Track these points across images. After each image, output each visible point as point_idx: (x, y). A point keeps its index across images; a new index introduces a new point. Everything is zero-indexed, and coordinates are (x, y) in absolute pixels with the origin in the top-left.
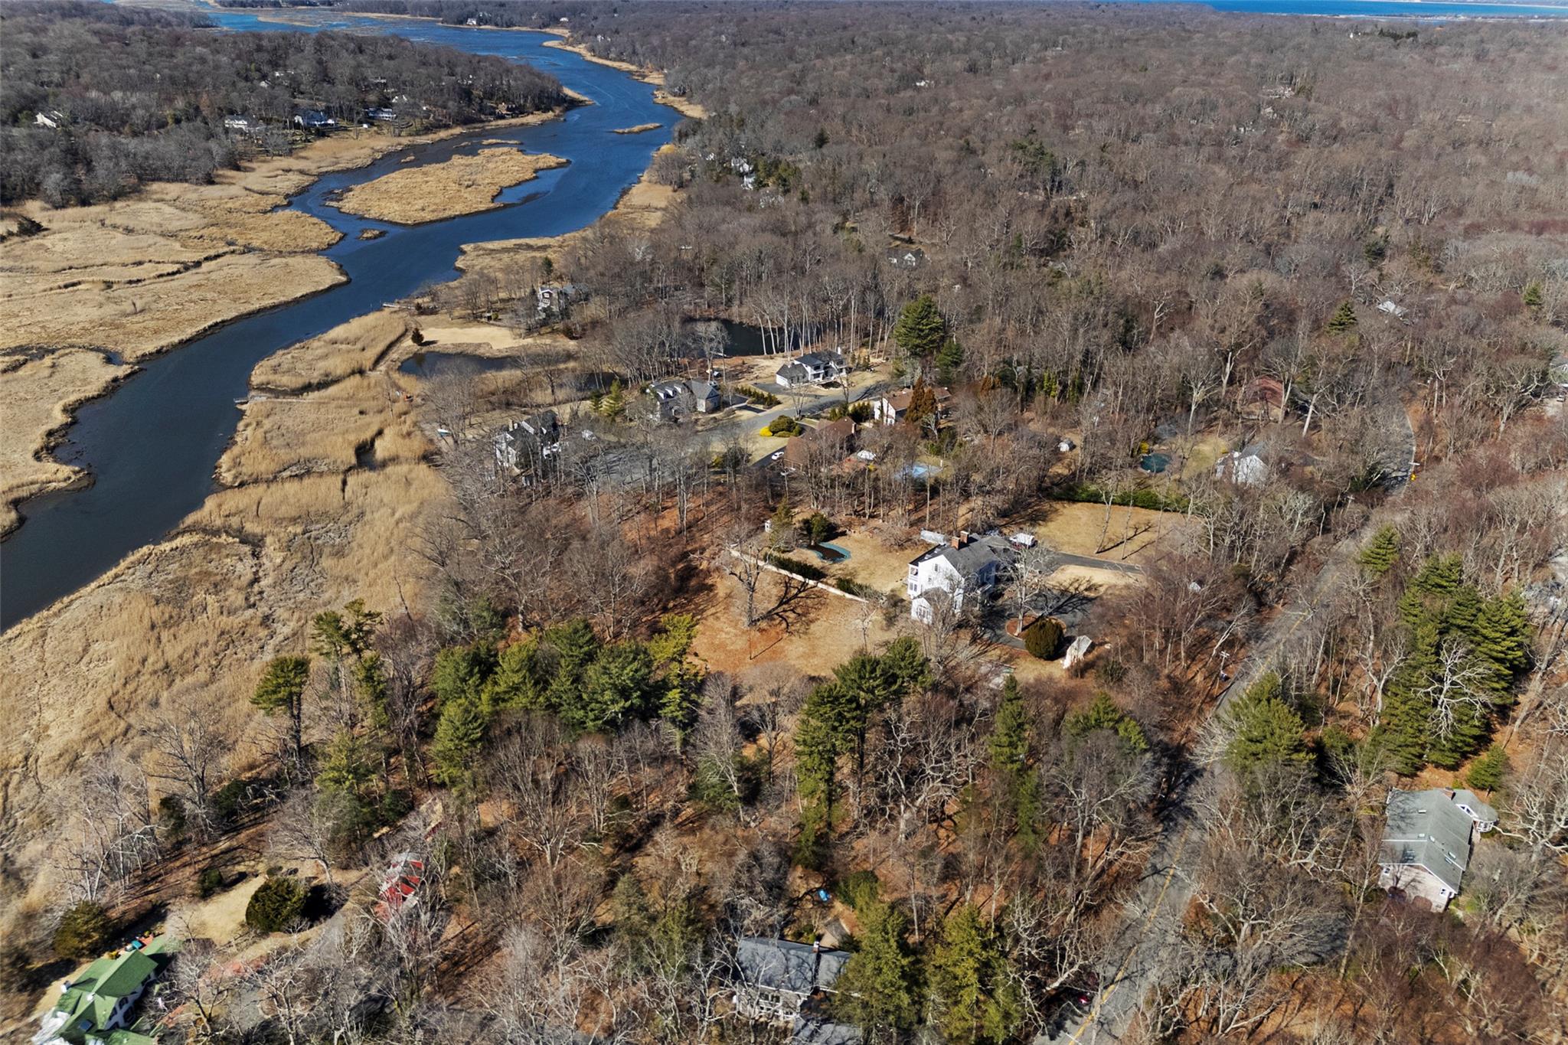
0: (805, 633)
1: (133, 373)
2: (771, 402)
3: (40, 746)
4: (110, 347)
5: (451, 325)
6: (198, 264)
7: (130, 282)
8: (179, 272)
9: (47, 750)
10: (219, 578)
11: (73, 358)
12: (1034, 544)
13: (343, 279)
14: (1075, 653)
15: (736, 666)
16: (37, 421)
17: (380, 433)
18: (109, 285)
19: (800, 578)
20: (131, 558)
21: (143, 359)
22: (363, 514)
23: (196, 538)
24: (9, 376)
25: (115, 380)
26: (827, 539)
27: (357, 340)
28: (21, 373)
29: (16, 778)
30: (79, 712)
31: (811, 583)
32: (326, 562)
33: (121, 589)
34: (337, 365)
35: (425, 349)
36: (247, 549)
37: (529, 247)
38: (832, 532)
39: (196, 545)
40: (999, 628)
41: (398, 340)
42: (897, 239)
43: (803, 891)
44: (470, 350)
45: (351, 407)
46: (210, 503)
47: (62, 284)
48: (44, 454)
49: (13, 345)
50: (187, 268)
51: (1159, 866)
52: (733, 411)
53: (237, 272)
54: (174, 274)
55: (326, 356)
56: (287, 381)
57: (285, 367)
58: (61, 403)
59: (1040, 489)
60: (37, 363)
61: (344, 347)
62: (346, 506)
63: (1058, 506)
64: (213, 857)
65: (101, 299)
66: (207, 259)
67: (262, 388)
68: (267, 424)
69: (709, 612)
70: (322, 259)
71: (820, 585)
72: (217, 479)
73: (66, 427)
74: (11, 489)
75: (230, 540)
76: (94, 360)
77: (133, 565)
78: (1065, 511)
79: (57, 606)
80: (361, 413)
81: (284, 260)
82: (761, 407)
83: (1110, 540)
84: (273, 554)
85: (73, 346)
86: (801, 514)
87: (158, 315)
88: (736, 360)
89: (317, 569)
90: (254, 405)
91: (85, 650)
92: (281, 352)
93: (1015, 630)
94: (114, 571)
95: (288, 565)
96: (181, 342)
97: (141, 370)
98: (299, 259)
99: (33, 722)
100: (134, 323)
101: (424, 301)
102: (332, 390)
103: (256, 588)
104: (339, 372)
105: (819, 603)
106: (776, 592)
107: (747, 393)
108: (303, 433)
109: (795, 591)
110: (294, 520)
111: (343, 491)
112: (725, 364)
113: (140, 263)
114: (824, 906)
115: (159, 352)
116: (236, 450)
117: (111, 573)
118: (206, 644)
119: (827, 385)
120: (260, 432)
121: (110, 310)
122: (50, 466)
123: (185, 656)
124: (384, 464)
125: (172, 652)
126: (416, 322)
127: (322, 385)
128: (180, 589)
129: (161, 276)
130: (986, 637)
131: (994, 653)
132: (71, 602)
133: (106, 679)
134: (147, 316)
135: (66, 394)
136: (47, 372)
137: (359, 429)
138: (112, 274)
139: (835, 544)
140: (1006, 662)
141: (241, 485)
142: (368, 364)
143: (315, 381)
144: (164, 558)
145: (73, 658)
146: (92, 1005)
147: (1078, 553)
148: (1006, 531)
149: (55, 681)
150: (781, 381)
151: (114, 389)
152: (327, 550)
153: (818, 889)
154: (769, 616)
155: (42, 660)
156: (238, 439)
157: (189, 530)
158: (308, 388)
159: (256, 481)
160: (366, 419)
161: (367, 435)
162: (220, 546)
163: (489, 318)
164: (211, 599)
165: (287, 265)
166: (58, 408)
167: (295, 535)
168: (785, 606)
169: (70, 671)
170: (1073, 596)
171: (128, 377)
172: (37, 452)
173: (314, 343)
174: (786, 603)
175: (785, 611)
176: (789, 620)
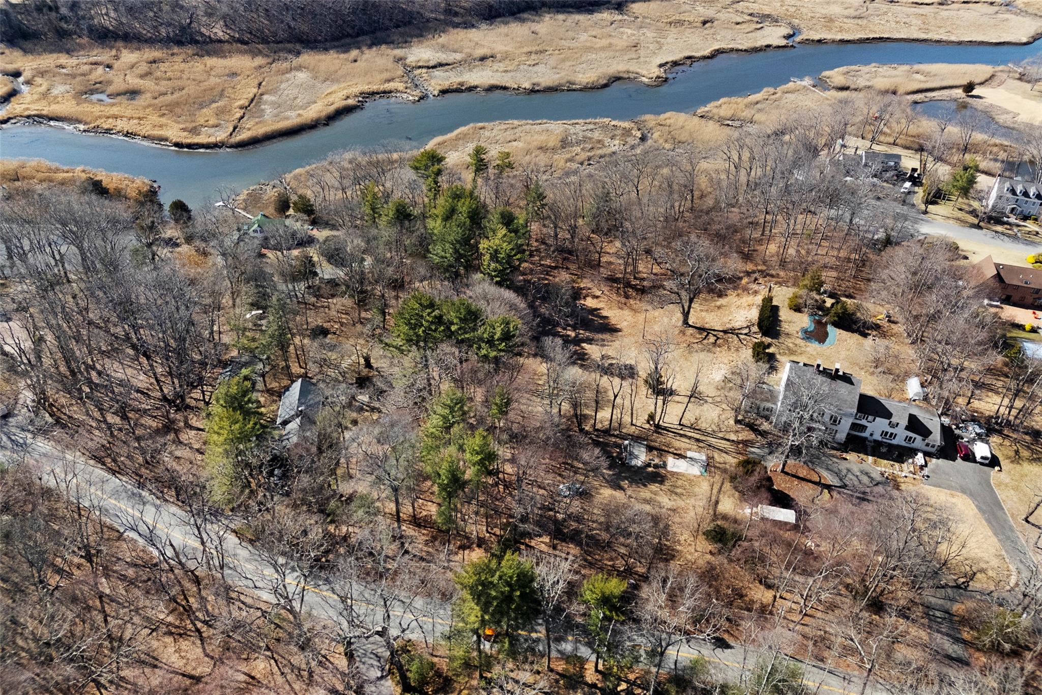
0: (692, 352)
1: (784, 46)
4: (804, 29)
10: (600, 146)
11: (776, 29)
13: (1025, 40)
15: (631, 334)
20: (594, 120)
21: (806, 41)
23: (630, 126)
24: (732, 26)
25: (768, 46)
27: (936, 75)
28: (738, 26)
31: (760, 335)
33: (566, 128)
35: (962, 99)
36: (635, 142)
38: (859, 327)
39: (623, 129)
46: (668, 115)
48: (669, 65)
49: (767, 13)
50: (940, 4)
53: (964, 15)
54: (924, 4)
55: (892, 77)
56: (840, 81)
57: (859, 73)
58: (721, 46)
60: (755, 24)
61: (916, 76)
67: (818, 79)
73: (702, 58)
75: (638, 135)
76: (784, 32)
77: (590, 123)
79: (539, 121)
81: (1012, 17)
85: (788, 23)
87: (863, 23)
90: (796, 84)
92: (873, 65)
94: (580, 121)
96: (842, 40)
97: (792, 46)
98: (1026, 19)
100: (840, 22)
103: (602, 159)
104: (876, 87)
105: (737, 348)
106: (738, 324)
110: (679, 142)
115: (819, 41)
117: (577, 121)
118: (537, 166)
120: (762, 98)
122: (659, 70)
125: (525, 160)
128: (583, 141)
130: (754, 450)
131: (726, 458)
132: (544, 124)
135: (734, 43)
136: (749, 31)
140: (716, 467)
141: (701, 116)
142: (906, 91)
143: (853, 86)
144: (604, 127)
151: (760, 50)
154: (702, 330)
156: (749, 96)
157: (635, 121)
158: (842, 88)
159: (709, 118)
162: (630, 134)
165: (1007, 20)
166: (717, 47)
168: (721, 334)
171: (779, 47)
172: (667, 63)
173: (906, 68)
174: (726, 333)
175: (715, 335)
176: (704, 341)
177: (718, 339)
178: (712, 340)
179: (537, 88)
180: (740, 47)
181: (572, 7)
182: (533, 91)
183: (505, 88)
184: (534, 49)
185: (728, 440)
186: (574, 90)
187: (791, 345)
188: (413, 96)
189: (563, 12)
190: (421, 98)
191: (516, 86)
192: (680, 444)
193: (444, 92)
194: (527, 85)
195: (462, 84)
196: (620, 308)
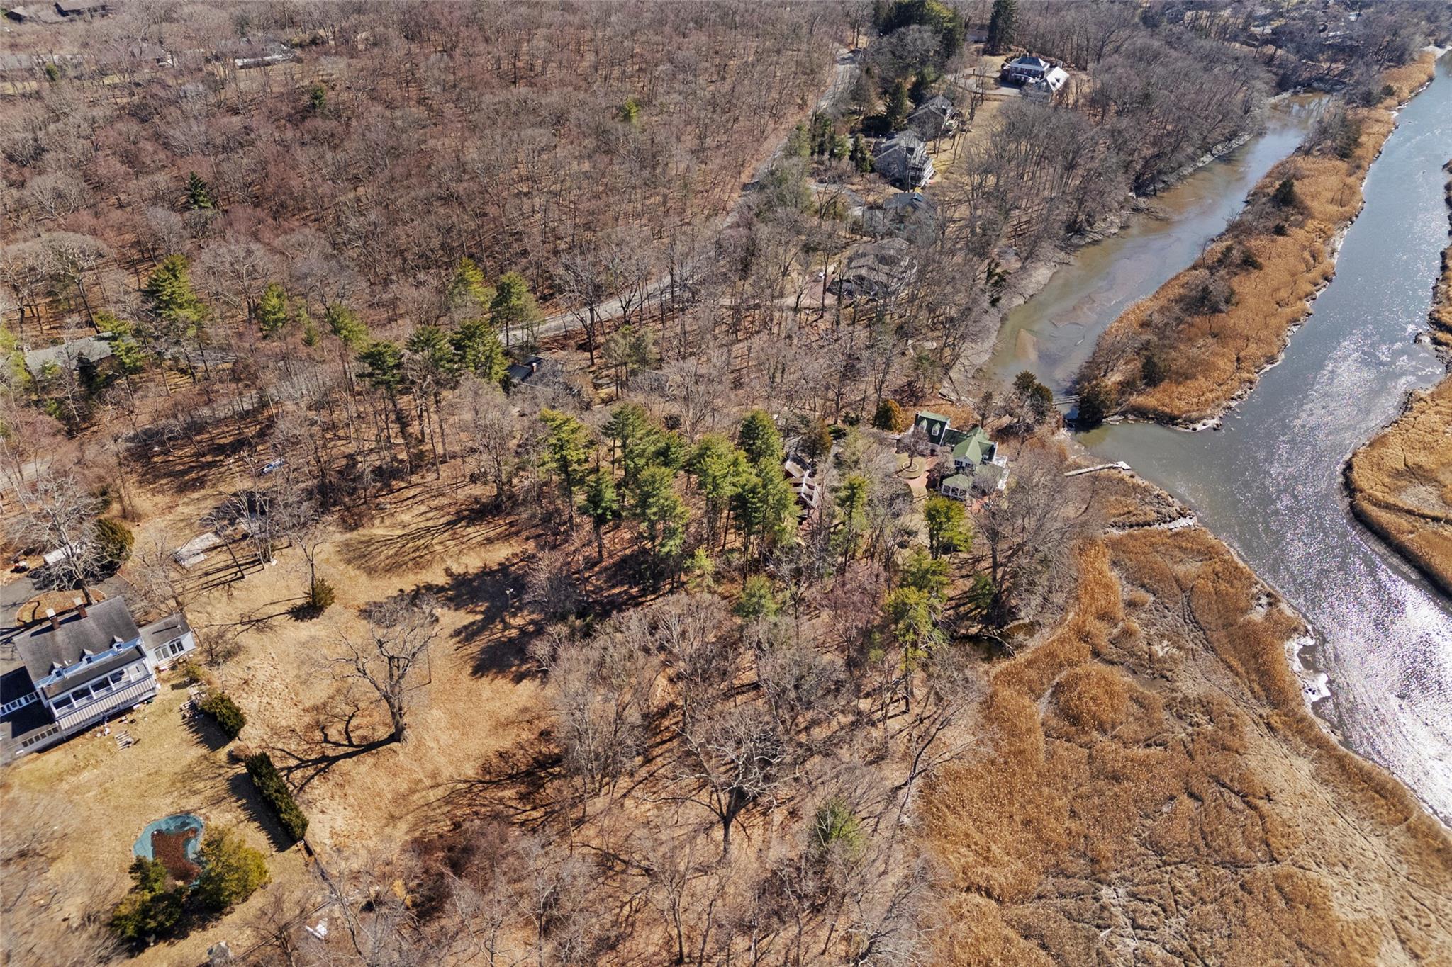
174: (324, 758)
175: (337, 744)
176: (341, 726)
177: (326, 741)
178: (334, 734)
187: (200, 785)
192: (221, 559)
196: (525, 710)
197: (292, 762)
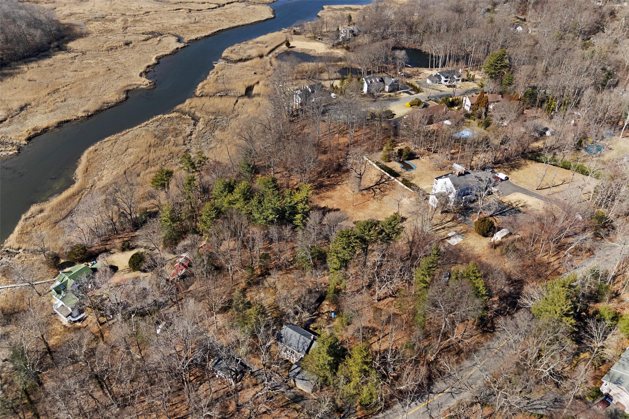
0: (380, 200)
1: (184, 47)
2: (418, 91)
3: (98, 183)
4: (181, 35)
5: (304, 40)
6: (224, 5)
7: (198, 10)
8: (216, 8)
9: (99, 184)
10: (179, 131)
11: (167, 38)
12: (507, 179)
13: (272, 16)
14: (498, 237)
15: (346, 208)
16: (146, 61)
17: (258, 83)
18: (190, 11)
19: (388, 175)
20: (154, 119)
21: (191, 41)
22: (238, 115)
23: (178, 114)
24: (144, 43)
25: (177, 49)
26: (408, 159)
27: (266, 42)
28: (148, 42)
29: (86, 192)
30: (115, 173)
31: (392, 178)
32: (217, 132)
33: (146, 130)
34: (254, 52)
35: (290, 49)
36: (193, 122)
37: (351, 9)
38: (412, 156)
39: (176, 117)
40: (468, 216)
41: (281, 44)
42: (518, 18)
43: (326, 311)
44: (307, 52)
45: (251, 70)
46: (188, 101)
47: (175, 8)
48: (143, 74)
49: (150, 31)
50: (219, 7)
51: (491, 346)
52: (400, 93)
53: (236, 10)
54: (214, 8)
55: (252, 48)
56: (235, 57)
57: (236, 50)
58: (157, 55)
59: (523, 153)
60: (155, 39)
61: (260, 45)
62: (234, 110)
63: (529, 162)
64: (132, 237)
65: (185, 16)
66: (228, 3)
67: (224, 59)
68: (220, 73)
69: (345, 182)
70: (268, 7)
71: (396, 180)
72: (195, 92)
73: (155, 65)
74: (127, 86)
75: (188, 117)
76: (174, 39)
77: (154, 121)
78: (531, 166)
79: (124, 132)
80: (255, 73)
81: (254, 6)
82: (413, 92)
83: (547, 184)
84: (201, 125)
85: (169, 34)
86: (401, 146)
87: (202, 24)
88: (415, 69)
89: (213, 134)
90: (219, 64)
91: (126, 150)
92: (237, 44)
93: (475, 218)
94: (147, 122)
95: (204, 131)
96: (205, 36)
97: (187, 46)
98: (260, 6)
99: (99, 173)
100: (192, 27)
101: (297, 29)
102: (248, 63)
103: (189, 138)
104: (254, 55)
105: (392, 188)
106: (376, 179)
107: (412, 85)
108: (231, 79)
109: (384, 180)
110: (213, 113)
111: (235, 105)
112: (408, 71)
113: (204, 3)
114: (330, 320)
115: (196, 39)
116: (205, 82)
117: (145, 123)
118: (164, 156)
119: (449, 86)
120: (215, 77)
121: (187, 20)
122: (143, 79)
123: (156, 159)
124: (254, 96)
125: (152, 156)
126: (292, 38)
127: (246, 60)
128: (166, 132)
129: (209, 9)
130: (460, 219)
131: (459, 228)
132: (129, 132)
133: (128, 162)
134: (198, 25)
135: (160, 52)
136: (156, 43)
137: (251, 80)
138: (194, 6)
139: (411, 162)
140: (462, 233)
141: (202, 96)
142: (265, 53)
143: (244, 58)
144: (164, 120)
145: (120, 153)
146: (67, 281)
147: (527, 188)
148: (496, 170)
149: (112, 160)
150: (428, 81)
151: (176, 52)
152: (219, 127)
153: (332, 312)
154: (368, 189)
155: (111, 151)
156: (208, 78)
157: (176, 111)
158: (241, 60)
159: (207, 96)
160: (256, 76)
161: (252, 83)
162: (184, 119)
163: (319, 39)
164: (172, 139)
165: (254, 8)
166: (155, 57)
167: (211, 119)
168: (377, 186)
169: (118, 157)
170: (513, 208)
171: (182, 48)
172: (141, 73)
173: (250, 42)
174: (378, 185)
175: (376, 188)
176: (376, 193)
177: (379, 189)
178: (378, 191)
179: (89, 114)
180: (167, 53)
181: (32, 56)
182: (89, 117)
183: (68, 121)
184: (49, 90)
185: (449, 221)
186: (112, 107)
187: (407, 175)
188: (10, 151)
189: (31, 61)
190: (19, 150)
191: (75, 117)
192: (442, 234)
193: (29, 139)
194: (80, 114)
195: (34, 129)
196: (323, 200)
197: (387, 182)
